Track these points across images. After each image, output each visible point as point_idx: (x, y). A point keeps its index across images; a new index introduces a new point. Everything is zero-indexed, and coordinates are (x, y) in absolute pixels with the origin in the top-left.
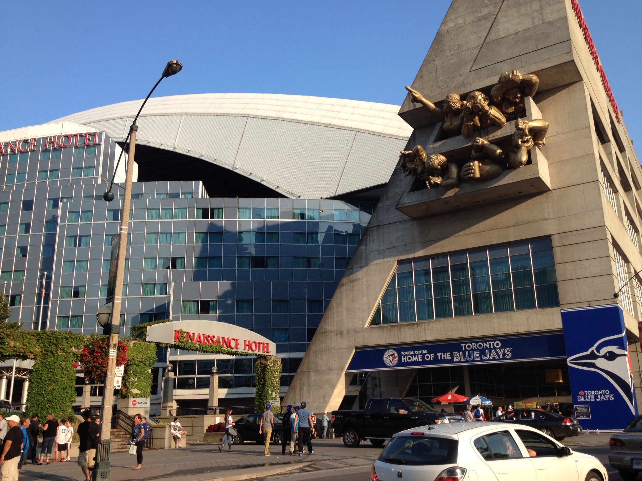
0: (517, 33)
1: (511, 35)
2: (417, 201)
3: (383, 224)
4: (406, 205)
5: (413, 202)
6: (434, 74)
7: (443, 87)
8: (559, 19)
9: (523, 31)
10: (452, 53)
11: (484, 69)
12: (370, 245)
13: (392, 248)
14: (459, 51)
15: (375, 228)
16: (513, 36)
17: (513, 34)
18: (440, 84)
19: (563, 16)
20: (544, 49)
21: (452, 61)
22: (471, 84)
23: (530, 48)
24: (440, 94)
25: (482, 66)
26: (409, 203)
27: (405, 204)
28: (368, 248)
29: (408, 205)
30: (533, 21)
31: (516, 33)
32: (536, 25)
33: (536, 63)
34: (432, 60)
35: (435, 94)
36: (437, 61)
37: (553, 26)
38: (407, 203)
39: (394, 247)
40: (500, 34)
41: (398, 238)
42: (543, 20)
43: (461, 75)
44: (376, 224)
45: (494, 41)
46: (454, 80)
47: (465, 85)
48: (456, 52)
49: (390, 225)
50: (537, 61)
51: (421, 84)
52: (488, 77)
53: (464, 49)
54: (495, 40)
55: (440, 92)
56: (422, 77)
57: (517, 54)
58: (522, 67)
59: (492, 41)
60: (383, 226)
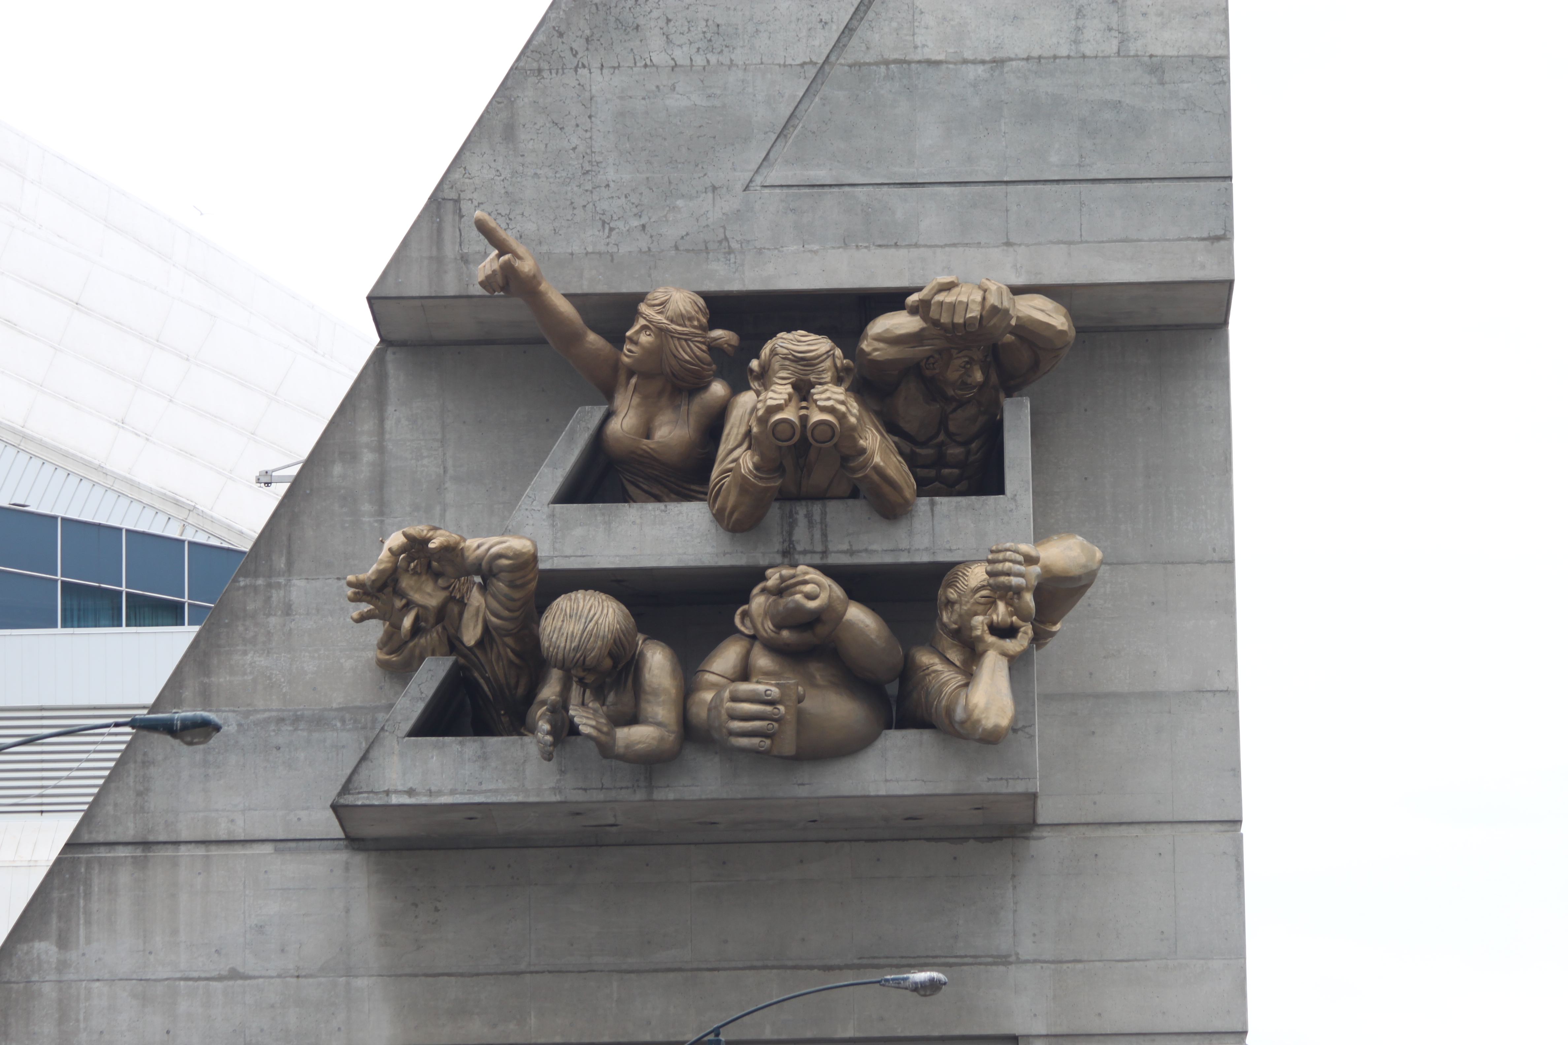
0: (998, 63)
1: (974, 62)
2: (453, 792)
3: (174, 839)
4: (395, 800)
5: (430, 793)
6: (575, 141)
7: (620, 224)
8: (1192, 59)
9: (1028, 59)
10: (680, 55)
11: (830, 198)
12: (88, 941)
13: (220, 978)
14: (713, 59)
15: (122, 852)
16: (980, 69)
17: (983, 62)
18: (604, 205)
19: (1213, 53)
20: (1111, 186)
21: (675, 102)
22: (760, 251)
23: (1054, 159)
24: (600, 254)
25: (822, 175)
26: (411, 792)
27: (387, 793)
28: (73, 955)
29: (406, 800)
30: (1079, 29)
31: (994, 61)
32: (1088, 49)
33: (1070, 243)
34: (568, 54)
35: (576, 248)
36: (596, 72)
37: (1162, 83)
38: (396, 792)
39: (234, 975)
40: (919, 40)
41: (260, 929)
42: (1124, 39)
43: (714, 188)
44: (129, 830)
45: (887, 63)
46: (680, 203)
47: (730, 251)
48: (699, 61)
49: (215, 851)
50: (1077, 238)
51: (506, 173)
52: (845, 245)
53: (739, 56)
54: (896, 62)
55: (602, 248)
56: (509, 133)
57: (987, 170)
58: (1008, 244)
59: (877, 64)
60: (169, 852)
